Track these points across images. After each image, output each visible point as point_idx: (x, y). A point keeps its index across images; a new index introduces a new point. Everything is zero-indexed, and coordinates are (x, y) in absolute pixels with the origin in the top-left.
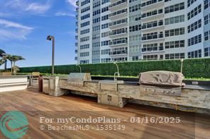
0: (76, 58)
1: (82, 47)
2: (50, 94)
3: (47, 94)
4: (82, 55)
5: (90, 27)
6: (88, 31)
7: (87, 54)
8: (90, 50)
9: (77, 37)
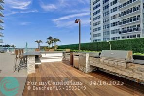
0: (91, 38)
1: (95, 30)
2: (80, 69)
3: (78, 69)
4: (95, 36)
5: (101, 14)
6: (99, 17)
7: (99, 35)
8: (101, 31)
9: (91, 23)
